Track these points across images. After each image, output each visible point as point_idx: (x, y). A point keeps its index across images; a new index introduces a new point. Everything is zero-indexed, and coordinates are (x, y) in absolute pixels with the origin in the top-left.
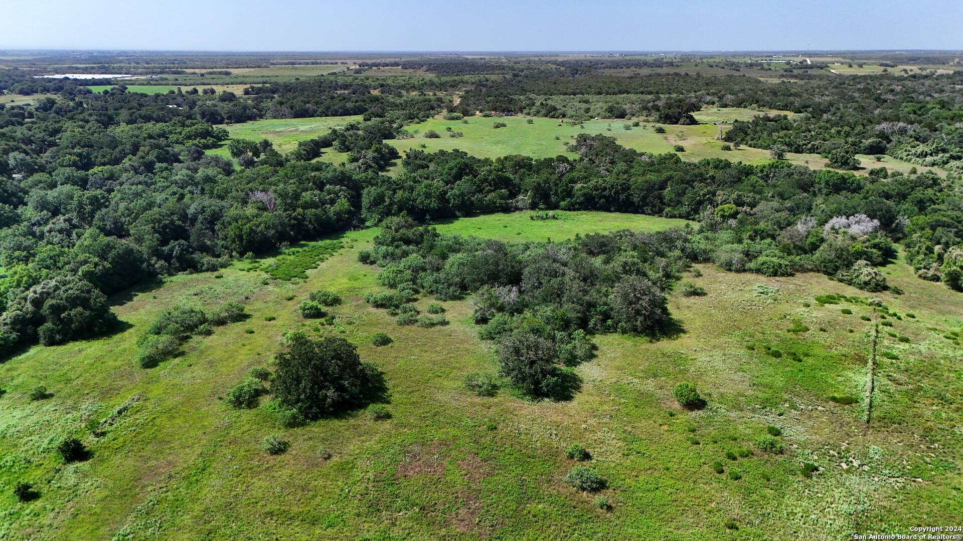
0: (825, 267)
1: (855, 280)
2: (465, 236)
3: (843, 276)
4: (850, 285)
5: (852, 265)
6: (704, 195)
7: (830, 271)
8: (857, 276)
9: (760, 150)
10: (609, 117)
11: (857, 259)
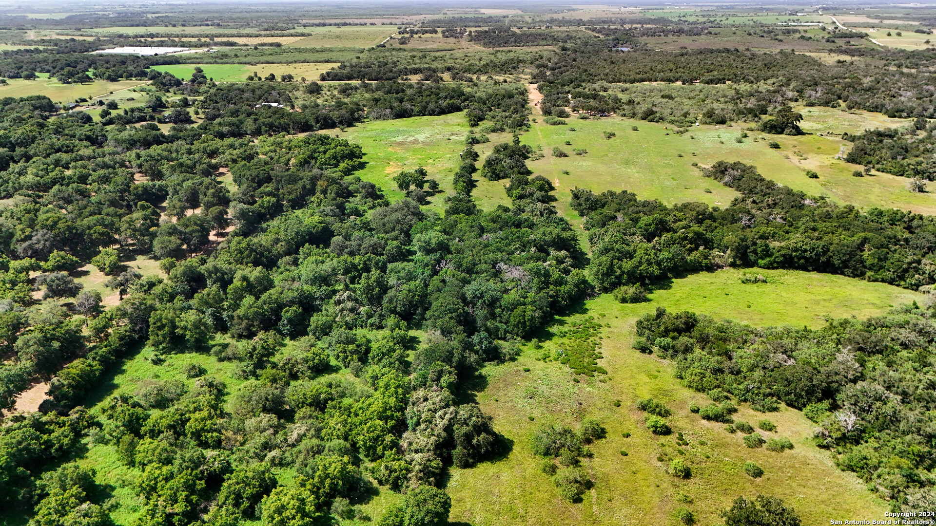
2: (699, 309)
6: (910, 263)
9: (890, 176)
10: (710, 123)
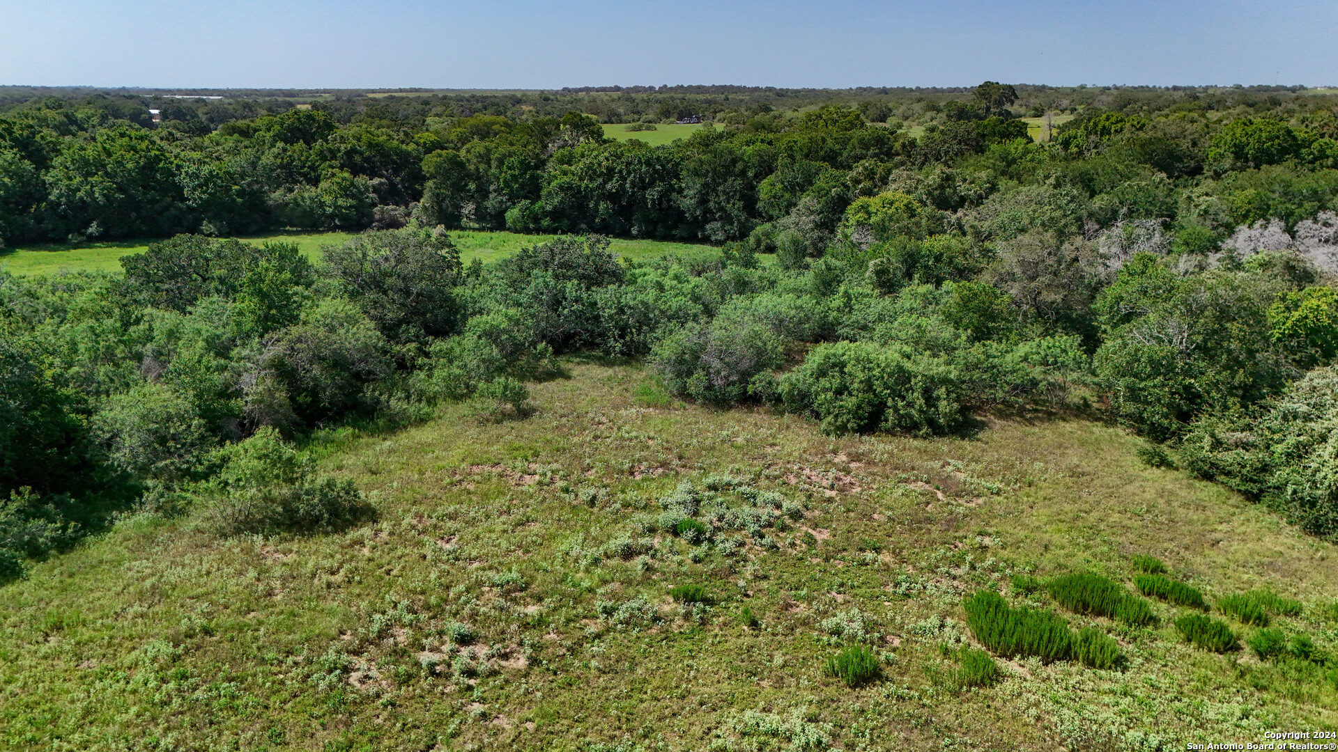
0: (1133, 394)
1: (1280, 474)
3: (1217, 444)
4: (1254, 498)
5: (1277, 392)
7: (1155, 416)
8: (1299, 453)
11: (1310, 364)
